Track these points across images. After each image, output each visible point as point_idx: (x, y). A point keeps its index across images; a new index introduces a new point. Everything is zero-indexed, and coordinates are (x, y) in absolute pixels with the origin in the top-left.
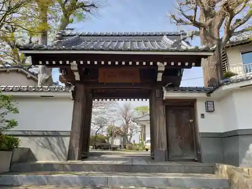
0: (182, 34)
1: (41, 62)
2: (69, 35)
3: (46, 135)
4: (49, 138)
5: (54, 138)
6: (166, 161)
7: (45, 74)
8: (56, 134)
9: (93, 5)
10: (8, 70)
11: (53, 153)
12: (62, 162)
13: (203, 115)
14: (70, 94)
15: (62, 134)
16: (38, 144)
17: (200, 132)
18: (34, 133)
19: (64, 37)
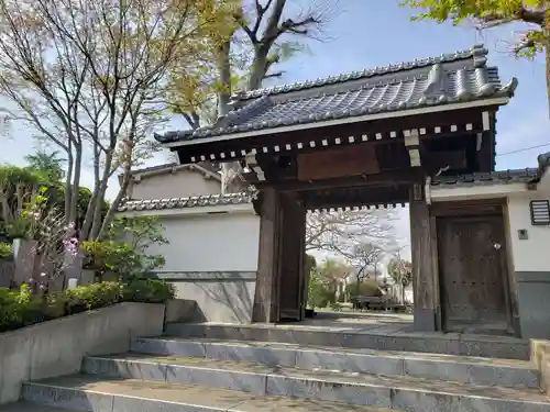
0: (477, 54)
1: (193, 159)
2: (251, 98)
3: (219, 278)
4: (225, 284)
5: (232, 284)
6: (436, 329)
7: (231, 170)
8: (235, 277)
9: (312, 20)
10: (174, 169)
11: (230, 311)
12: (245, 325)
13: (523, 233)
14: (250, 207)
15: (244, 276)
16: (208, 295)
17: (516, 270)
18: (201, 276)
19: (243, 103)
